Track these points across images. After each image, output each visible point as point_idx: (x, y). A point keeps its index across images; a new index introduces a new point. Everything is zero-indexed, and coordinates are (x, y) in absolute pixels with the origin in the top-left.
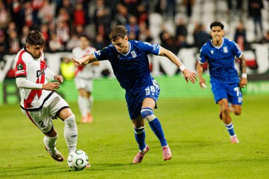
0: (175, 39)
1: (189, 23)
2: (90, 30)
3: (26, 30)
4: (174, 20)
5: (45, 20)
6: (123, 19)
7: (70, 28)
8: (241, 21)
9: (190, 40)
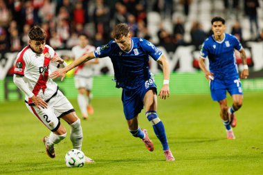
0: (172, 37)
1: (186, 21)
2: (90, 29)
3: (27, 28)
4: (171, 18)
5: (45, 19)
6: (121, 18)
7: (70, 27)
8: (237, 20)
9: (187, 38)
